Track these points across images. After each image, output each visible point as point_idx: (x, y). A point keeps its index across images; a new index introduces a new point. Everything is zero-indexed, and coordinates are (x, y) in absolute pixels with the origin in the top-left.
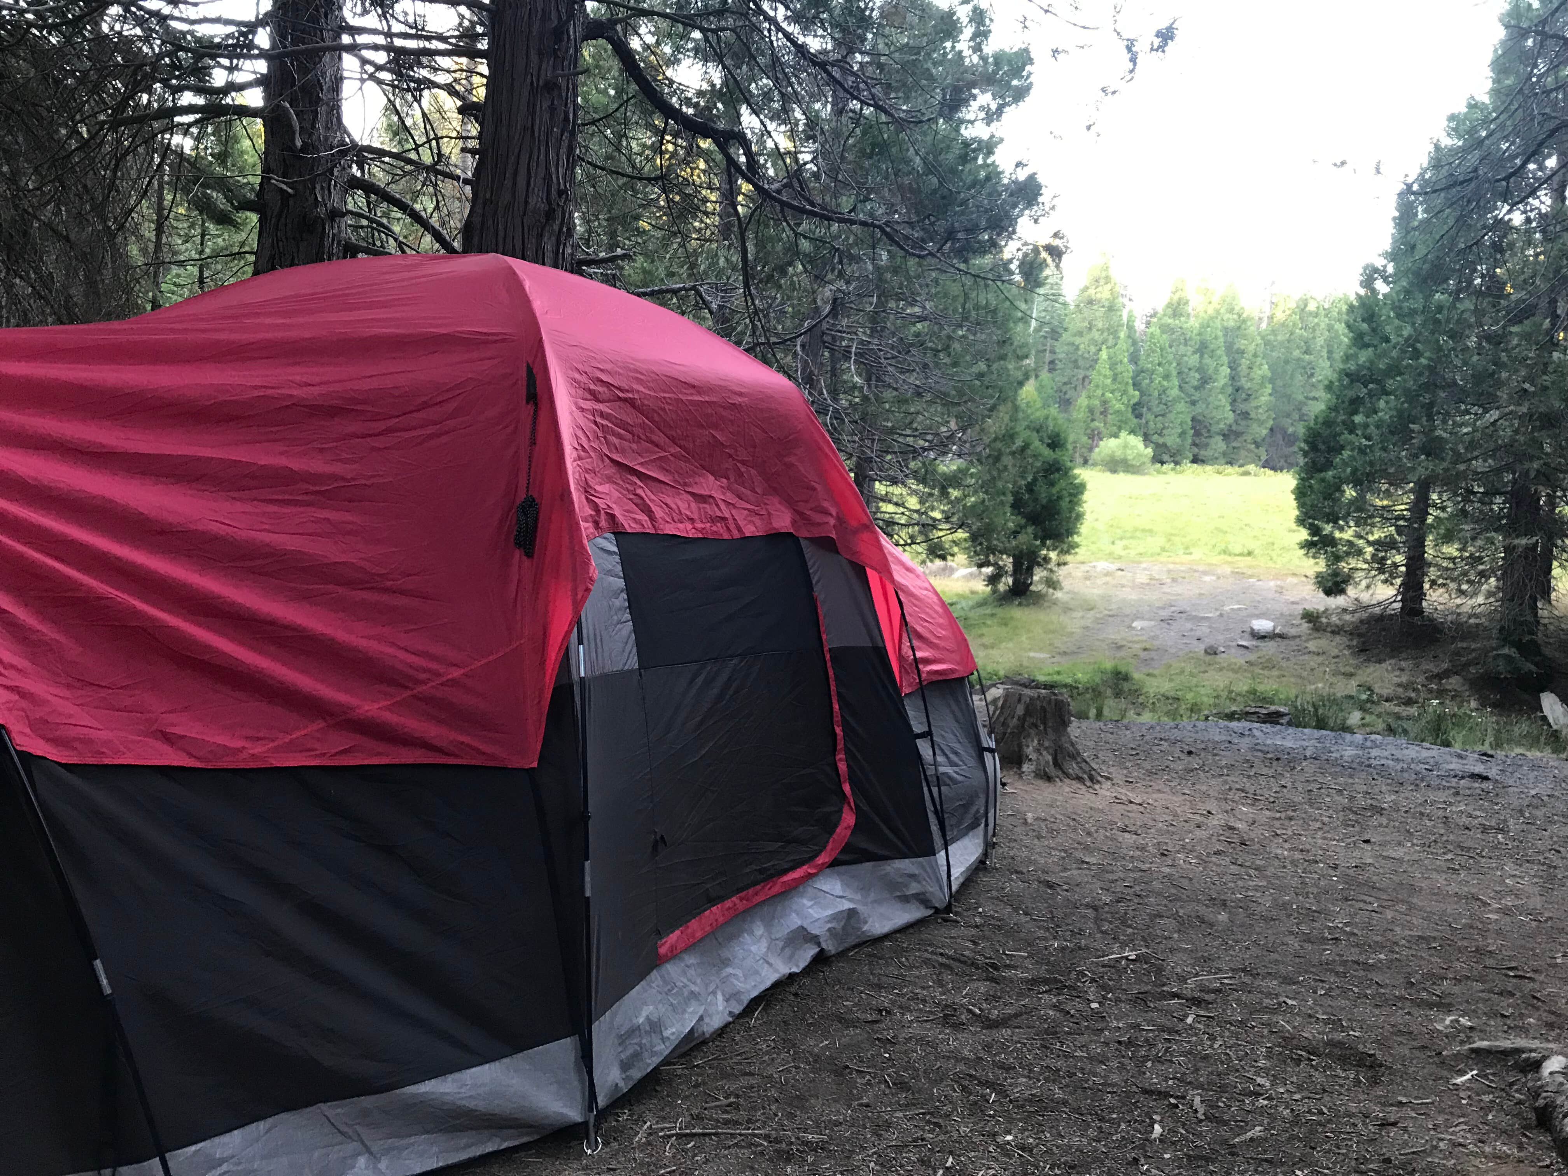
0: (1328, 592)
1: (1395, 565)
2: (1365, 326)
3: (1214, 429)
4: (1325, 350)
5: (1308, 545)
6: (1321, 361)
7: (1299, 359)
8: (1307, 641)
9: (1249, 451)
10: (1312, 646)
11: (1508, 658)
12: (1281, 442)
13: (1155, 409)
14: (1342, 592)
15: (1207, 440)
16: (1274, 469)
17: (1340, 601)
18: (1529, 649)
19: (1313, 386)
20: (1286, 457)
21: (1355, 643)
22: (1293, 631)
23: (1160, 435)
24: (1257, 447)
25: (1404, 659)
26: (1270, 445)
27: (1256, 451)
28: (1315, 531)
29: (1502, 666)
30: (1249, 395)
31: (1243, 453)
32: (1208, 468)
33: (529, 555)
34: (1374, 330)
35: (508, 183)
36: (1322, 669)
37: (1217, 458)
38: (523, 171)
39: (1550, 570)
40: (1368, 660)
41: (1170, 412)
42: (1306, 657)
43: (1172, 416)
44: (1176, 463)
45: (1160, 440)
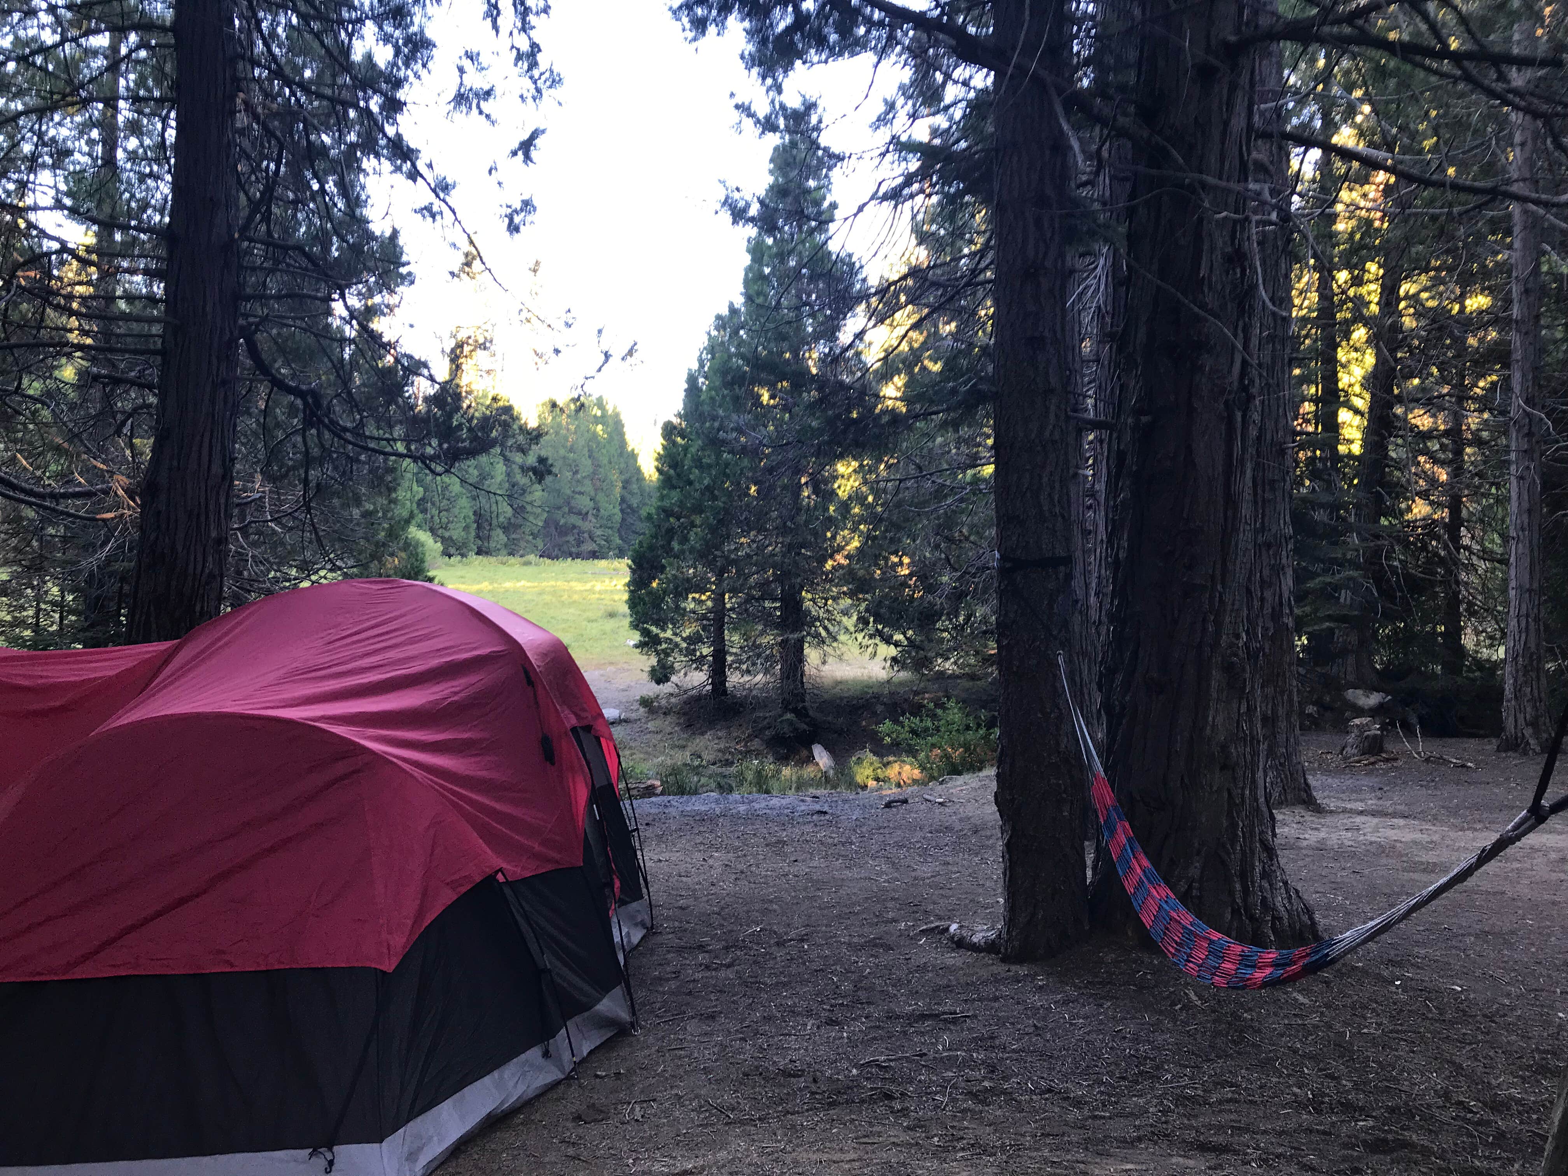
0: (658, 682)
1: (703, 657)
2: (672, 472)
3: (495, 522)
4: (586, 449)
5: (640, 645)
6: (583, 459)
7: (564, 458)
8: (646, 723)
9: (528, 542)
10: (651, 726)
11: (791, 723)
12: (554, 532)
13: (439, 505)
14: (667, 680)
15: (490, 533)
16: (550, 557)
17: (667, 688)
18: (801, 713)
19: (578, 481)
20: (560, 547)
21: (682, 721)
22: (634, 716)
23: (445, 529)
24: (535, 538)
25: (720, 730)
26: (545, 536)
27: (534, 541)
28: (646, 633)
29: (786, 729)
31: (523, 544)
32: (493, 559)
33: (553, 764)
34: (678, 475)
35: (194, 455)
36: (662, 744)
37: (499, 550)
38: (206, 446)
39: (803, 650)
40: (694, 733)
41: (454, 507)
42: (648, 736)
43: (456, 511)
44: (463, 555)
45: (447, 534)
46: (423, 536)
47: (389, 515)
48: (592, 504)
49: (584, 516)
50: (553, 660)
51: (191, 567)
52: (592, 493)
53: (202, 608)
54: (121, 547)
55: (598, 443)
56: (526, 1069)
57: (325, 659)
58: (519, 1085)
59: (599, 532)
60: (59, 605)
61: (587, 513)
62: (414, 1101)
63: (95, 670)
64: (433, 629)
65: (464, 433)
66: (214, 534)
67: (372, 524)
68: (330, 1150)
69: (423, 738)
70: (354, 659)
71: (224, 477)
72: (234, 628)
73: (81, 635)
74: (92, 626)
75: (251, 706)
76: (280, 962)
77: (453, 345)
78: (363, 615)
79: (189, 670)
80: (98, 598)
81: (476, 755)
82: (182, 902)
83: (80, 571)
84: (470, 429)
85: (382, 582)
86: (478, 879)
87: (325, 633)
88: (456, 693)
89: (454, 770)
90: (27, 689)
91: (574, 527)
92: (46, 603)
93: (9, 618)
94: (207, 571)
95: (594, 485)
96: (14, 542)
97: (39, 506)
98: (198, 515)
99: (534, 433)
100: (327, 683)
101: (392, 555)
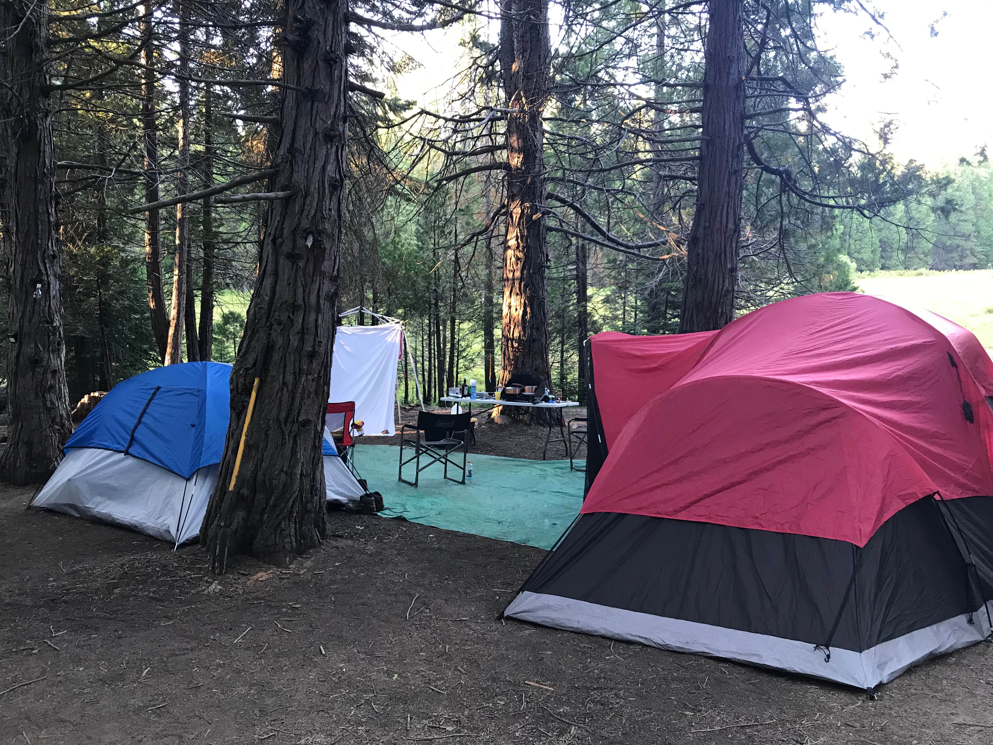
3: (896, 246)
4: (971, 187)
6: (967, 195)
9: (920, 259)
12: (942, 251)
13: (854, 236)
15: (891, 254)
16: (938, 269)
20: (946, 261)
23: (859, 253)
24: (926, 256)
26: (935, 254)
27: (925, 258)
30: (918, 222)
31: (916, 261)
32: (892, 272)
33: (972, 422)
35: (718, 218)
37: (898, 266)
38: (725, 212)
41: (865, 237)
43: (866, 240)
44: (871, 270)
45: (860, 257)
46: (844, 258)
47: (827, 246)
48: (974, 228)
49: (967, 237)
50: (967, 348)
51: (716, 285)
52: (975, 220)
53: (722, 310)
54: (667, 274)
55: (981, 182)
56: (956, 628)
57: (809, 345)
58: (951, 637)
59: (979, 249)
60: (636, 308)
61: (969, 236)
62: (880, 632)
63: (674, 347)
64: (880, 326)
65: (888, 188)
66: (729, 266)
67: (815, 253)
68: (828, 648)
69: (877, 399)
70: (829, 345)
71: (735, 231)
72: (751, 324)
73: (647, 325)
74: (652, 319)
75: (766, 374)
76: (791, 530)
77: (882, 126)
78: (832, 316)
79: (727, 349)
80: (656, 303)
81: (913, 412)
82: (733, 485)
83: (646, 289)
84: (892, 185)
85: (842, 294)
86: (921, 496)
87: (807, 328)
88: (899, 370)
89: (898, 420)
90: (638, 357)
91: (958, 246)
92: (628, 306)
93: (610, 315)
94: (725, 288)
95: (976, 214)
96: (613, 274)
97: (625, 252)
98: (720, 254)
99: (944, 182)
100: (813, 360)
101: (829, 273)
